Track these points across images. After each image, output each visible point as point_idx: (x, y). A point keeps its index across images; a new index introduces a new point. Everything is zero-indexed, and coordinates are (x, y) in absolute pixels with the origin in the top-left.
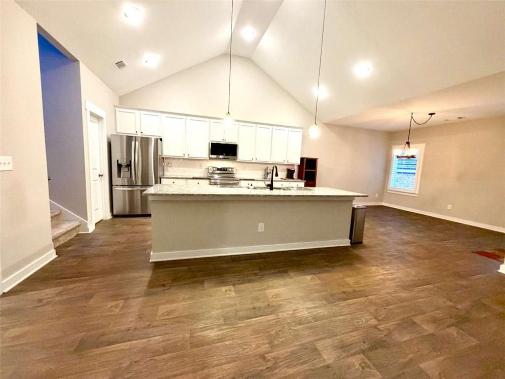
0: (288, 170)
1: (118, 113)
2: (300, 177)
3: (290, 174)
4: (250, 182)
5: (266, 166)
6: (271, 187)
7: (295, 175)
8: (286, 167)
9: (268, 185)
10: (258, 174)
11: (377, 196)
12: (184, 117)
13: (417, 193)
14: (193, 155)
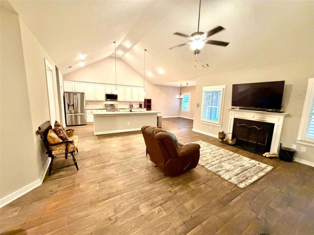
0: (140, 104)
1: (64, 83)
2: (145, 107)
3: (141, 106)
4: (124, 110)
5: (130, 103)
6: (131, 111)
7: (143, 106)
8: (139, 103)
9: (130, 111)
10: (127, 106)
11: (177, 113)
12: (94, 84)
13: (189, 111)
14: (98, 99)
